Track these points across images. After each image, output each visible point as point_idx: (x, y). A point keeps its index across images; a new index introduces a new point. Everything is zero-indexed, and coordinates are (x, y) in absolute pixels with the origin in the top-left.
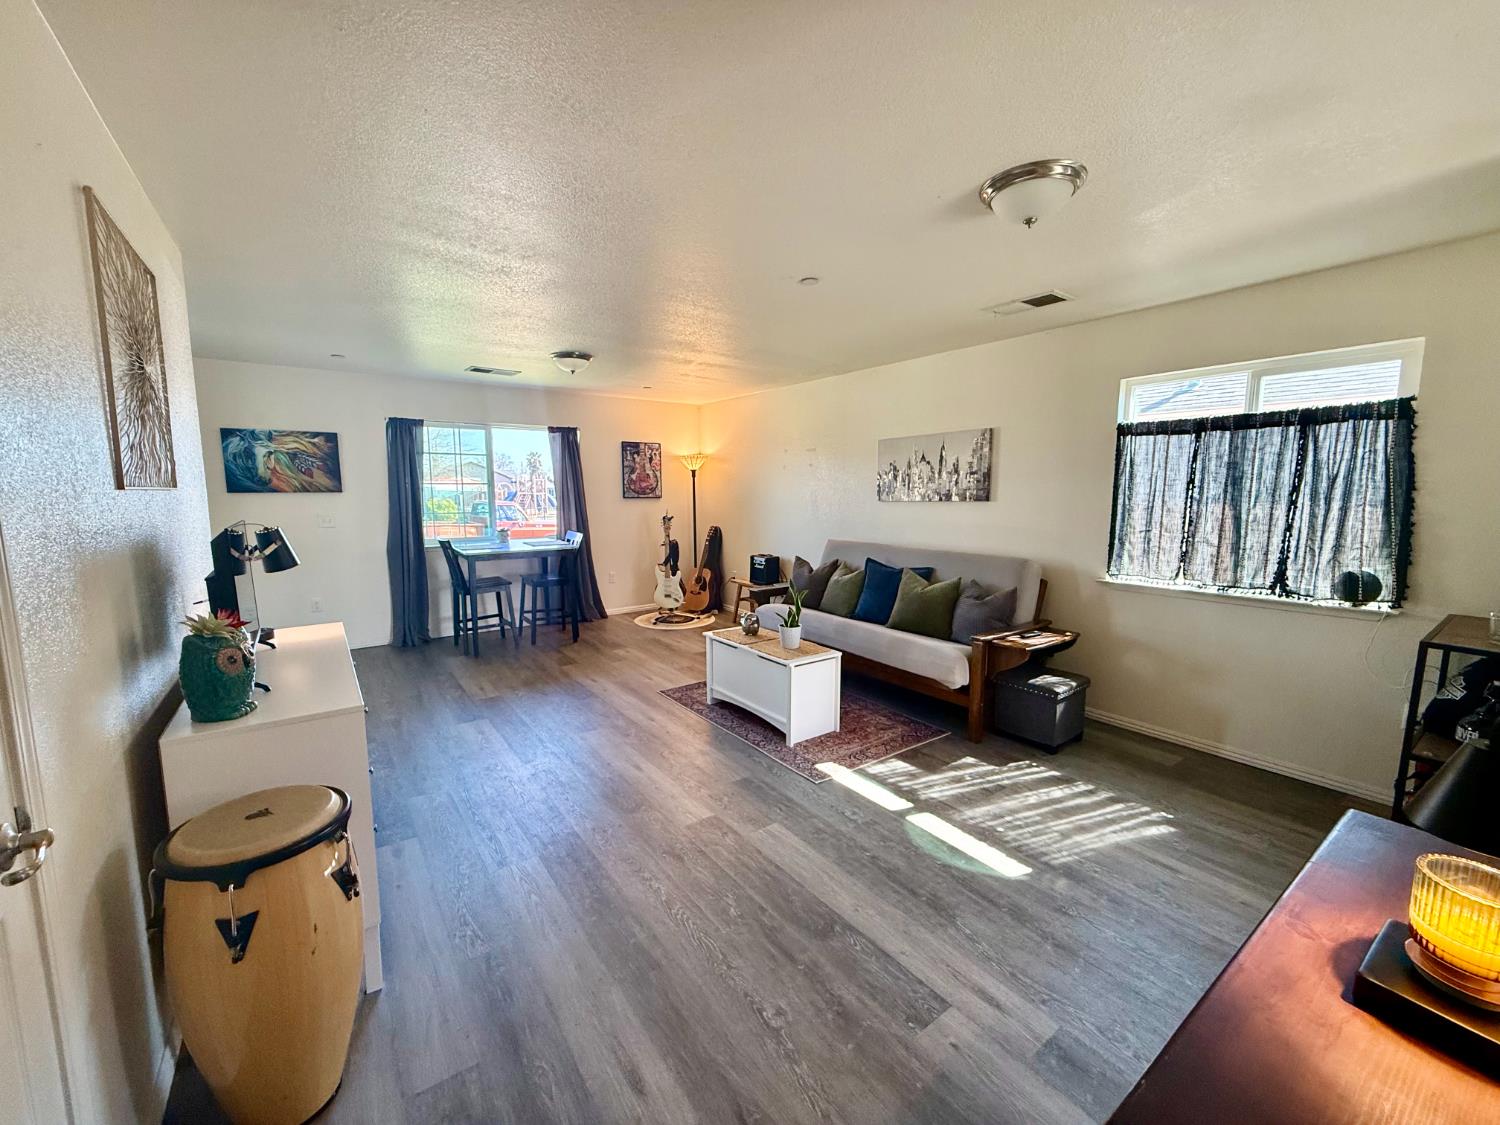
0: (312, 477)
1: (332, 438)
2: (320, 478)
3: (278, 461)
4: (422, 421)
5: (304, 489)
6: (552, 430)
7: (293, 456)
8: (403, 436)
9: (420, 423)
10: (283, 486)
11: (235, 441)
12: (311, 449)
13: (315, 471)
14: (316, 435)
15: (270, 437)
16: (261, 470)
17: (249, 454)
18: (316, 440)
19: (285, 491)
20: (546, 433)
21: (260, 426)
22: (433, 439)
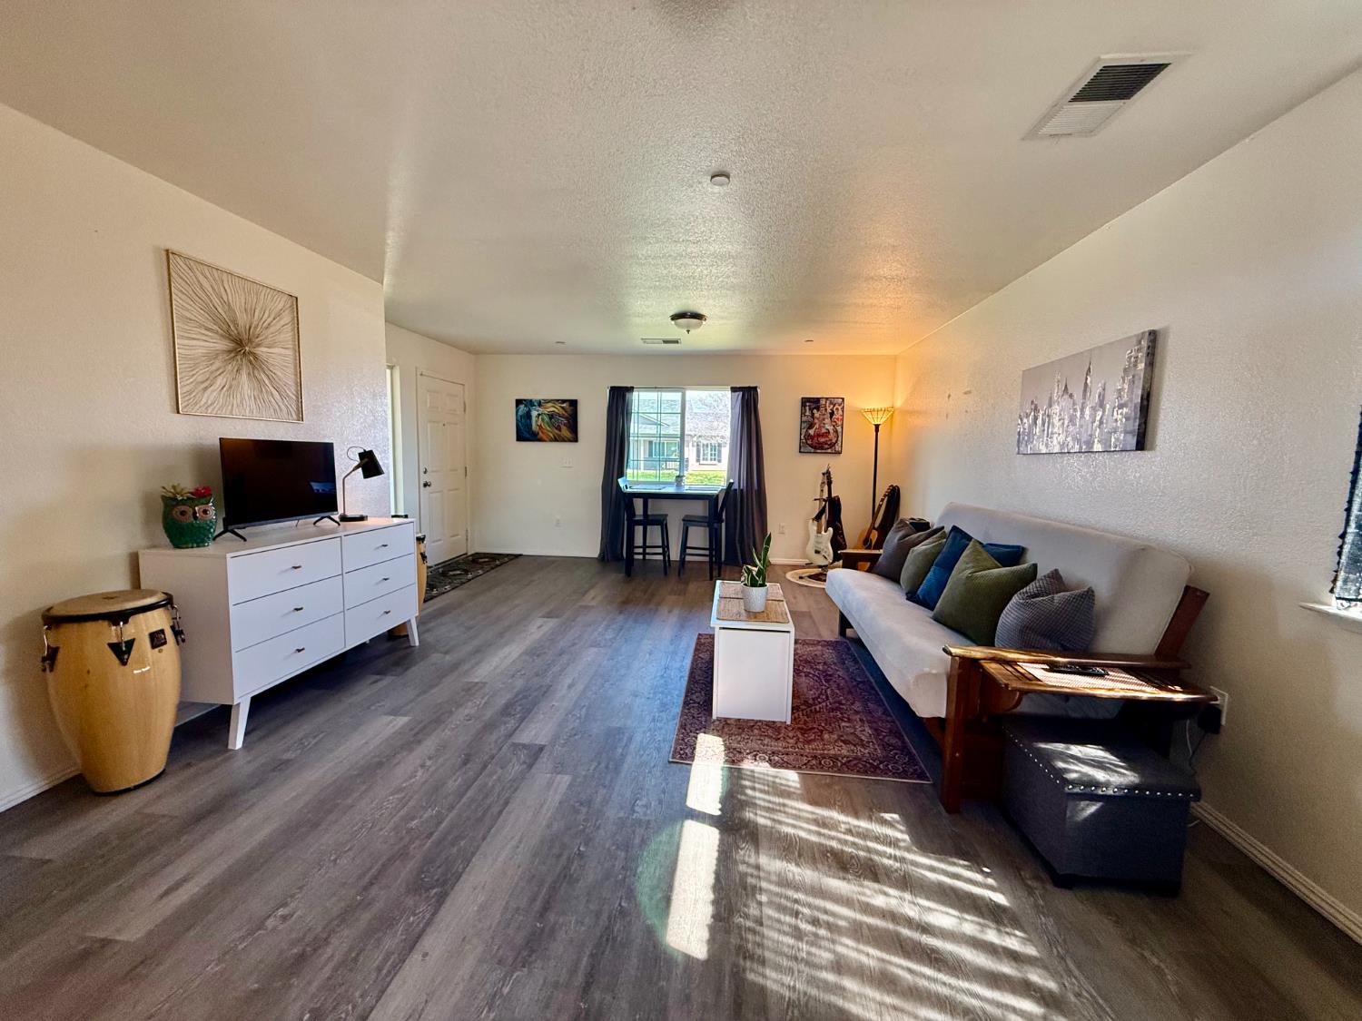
0: (560, 431)
1: (574, 403)
2: (565, 432)
3: (543, 420)
4: (633, 388)
5: (556, 440)
6: (734, 390)
7: (551, 416)
8: (619, 399)
9: (631, 389)
10: (545, 438)
11: (522, 407)
12: (562, 412)
13: (562, 426)
14: (564, 401)
15: (540, 404)
16: (534, 427)
17: (528, 416)
18: (564, 405)
19: (544, 441)
20: (729, 393)
21: (535, 397)
22: (641, 401)
